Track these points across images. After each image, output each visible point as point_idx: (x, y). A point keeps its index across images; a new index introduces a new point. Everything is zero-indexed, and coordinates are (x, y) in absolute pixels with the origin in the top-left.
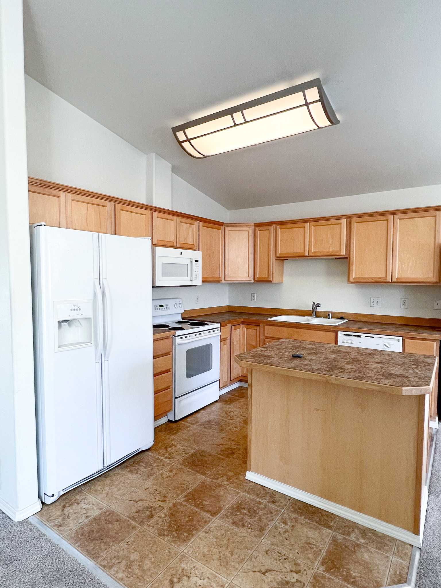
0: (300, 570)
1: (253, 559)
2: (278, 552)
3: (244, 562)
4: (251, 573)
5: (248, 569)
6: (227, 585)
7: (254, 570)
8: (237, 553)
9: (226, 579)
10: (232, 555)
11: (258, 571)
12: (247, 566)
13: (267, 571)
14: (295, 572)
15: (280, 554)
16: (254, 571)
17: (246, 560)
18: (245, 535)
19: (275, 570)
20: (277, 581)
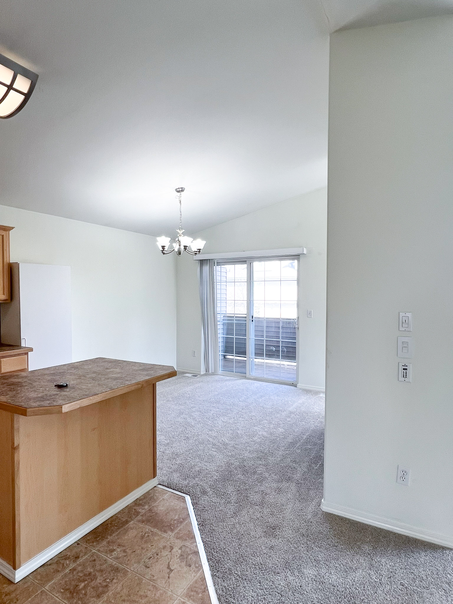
0: (170, 546)
1: (155, 578)
2: (149, 559)
3: (157, 585)
4: (170, 580)
5: (166, 583)
6: (182, 600)
7: (167, 578)
8: (144, 592)
9: (175, 601)
10: (147, 596)
11: (169, 575)
12: (161, 583)
13: (169, 567)
14: (171, 550)
15: (151, 557)
16: (169, 577)
17: (154, 584)
18: (120, 585)
19: (169, 563)
20: (180, 561)
